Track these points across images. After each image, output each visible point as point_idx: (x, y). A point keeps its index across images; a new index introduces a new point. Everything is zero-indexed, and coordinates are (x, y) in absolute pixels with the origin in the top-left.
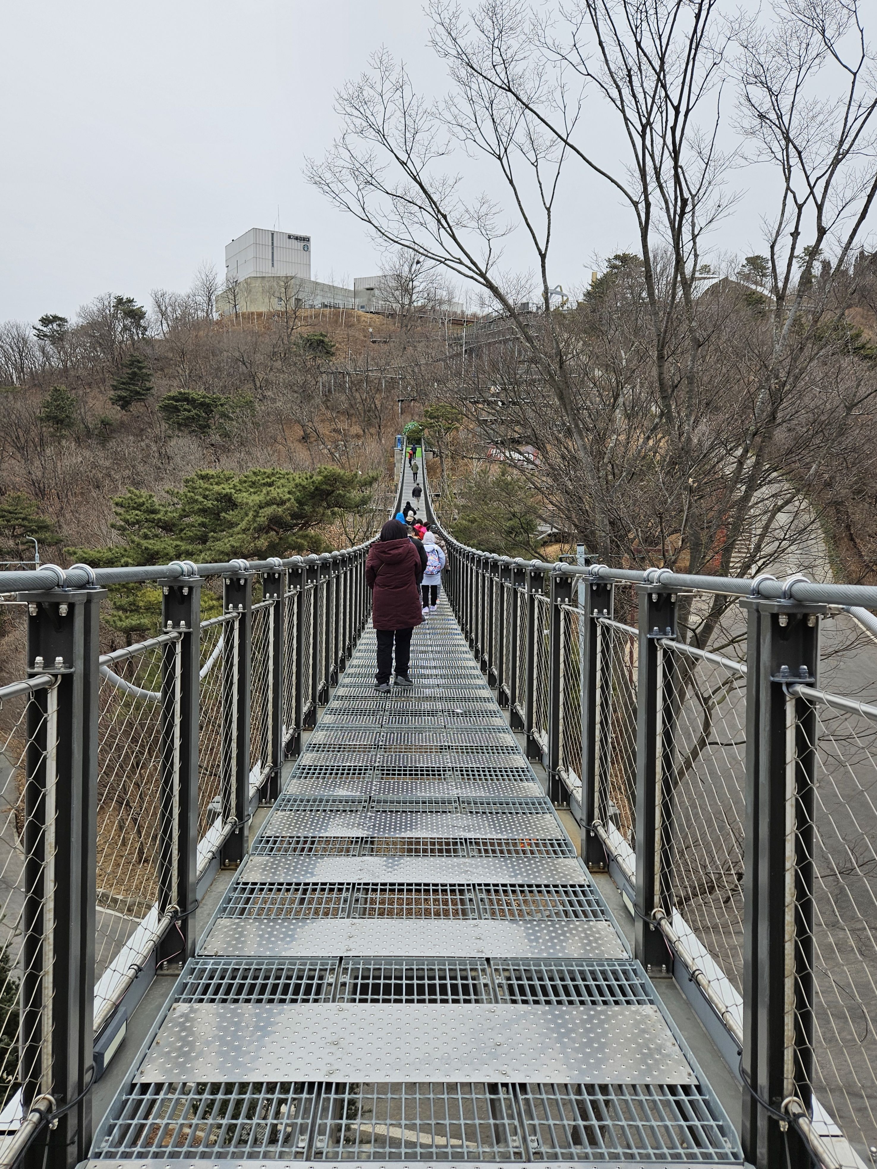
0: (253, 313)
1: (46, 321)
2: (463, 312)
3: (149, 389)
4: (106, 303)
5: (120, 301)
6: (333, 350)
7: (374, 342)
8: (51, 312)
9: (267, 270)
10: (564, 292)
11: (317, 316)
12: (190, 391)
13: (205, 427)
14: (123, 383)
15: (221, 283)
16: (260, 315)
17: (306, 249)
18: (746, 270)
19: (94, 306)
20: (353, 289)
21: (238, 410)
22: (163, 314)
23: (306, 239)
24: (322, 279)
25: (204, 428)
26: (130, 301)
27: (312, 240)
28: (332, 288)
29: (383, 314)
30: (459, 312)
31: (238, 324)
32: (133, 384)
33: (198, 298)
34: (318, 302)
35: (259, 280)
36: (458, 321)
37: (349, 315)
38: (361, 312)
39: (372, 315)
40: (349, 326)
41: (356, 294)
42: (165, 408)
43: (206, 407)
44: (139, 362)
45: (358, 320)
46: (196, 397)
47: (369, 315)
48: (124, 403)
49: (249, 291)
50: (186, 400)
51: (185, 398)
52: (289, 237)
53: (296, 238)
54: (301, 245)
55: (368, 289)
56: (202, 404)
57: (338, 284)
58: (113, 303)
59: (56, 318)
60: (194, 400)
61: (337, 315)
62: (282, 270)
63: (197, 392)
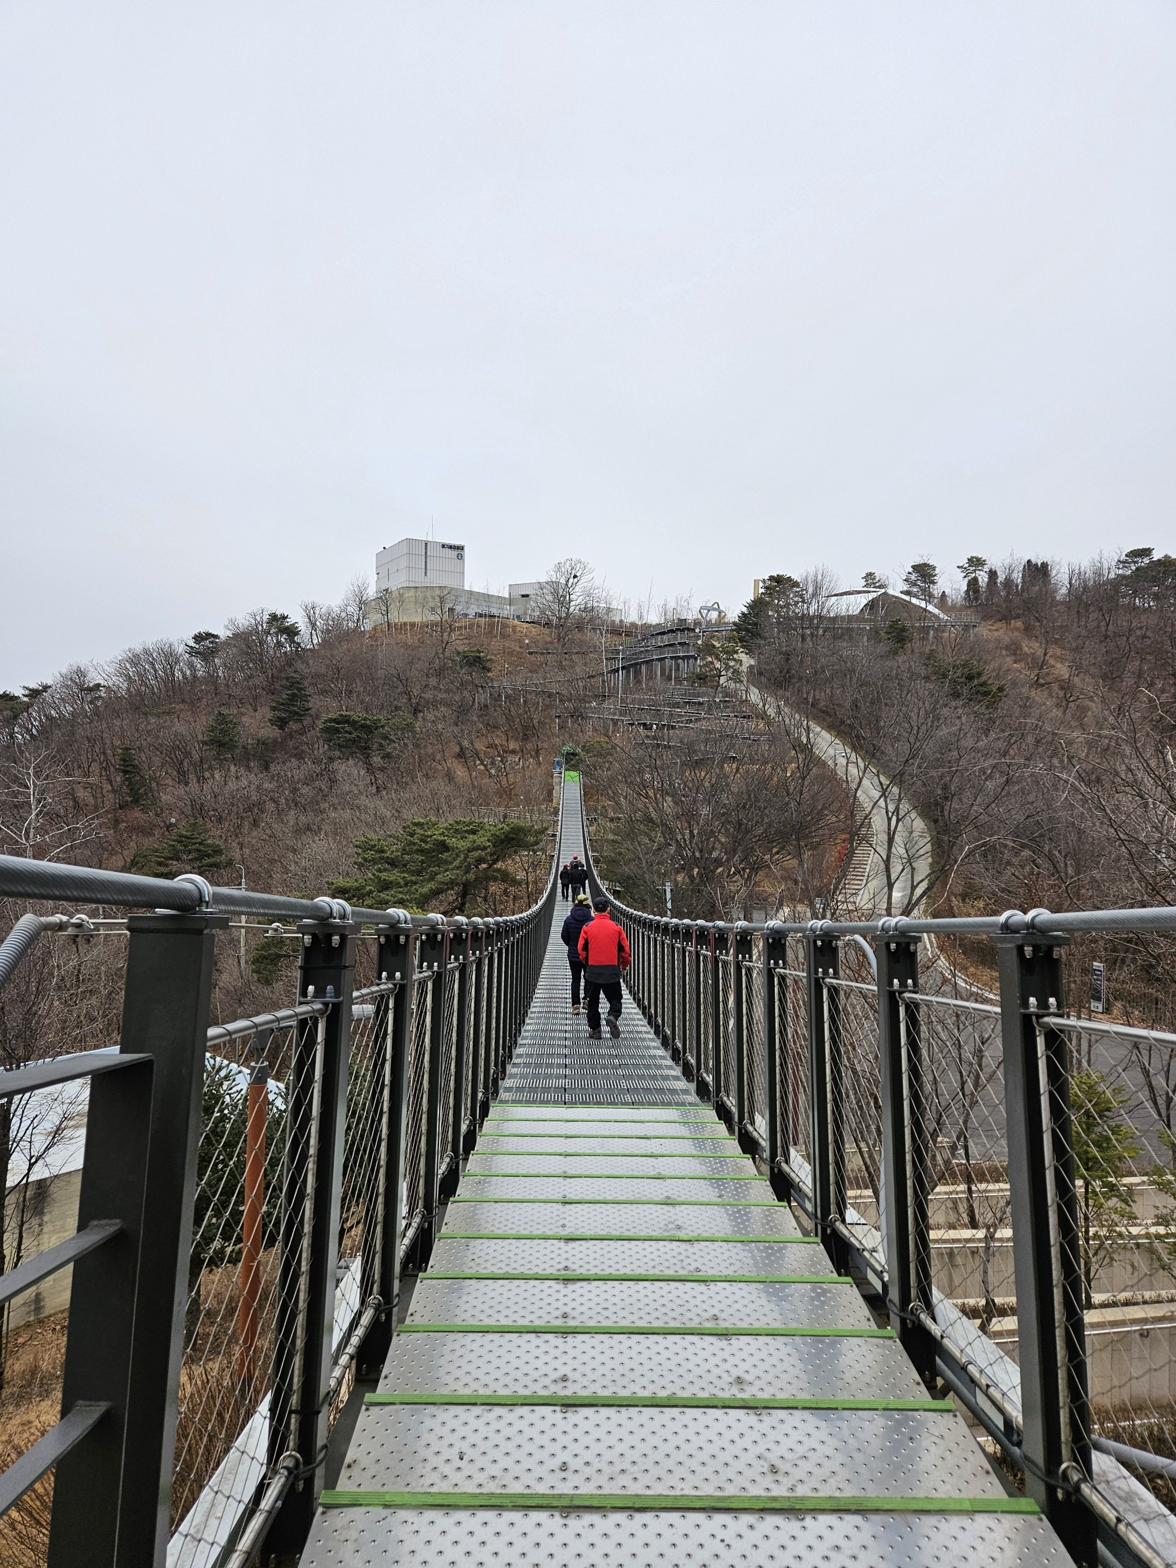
0: (405, 624)
1: (198, 638)
2: (621, 621)
3: (308, 710)
4: (258, 618)
5: (274, 618)
6: (488, 664)
7: (530, 653)
8: (203, 630)
9: (419, 580)
10: (722, 608)
11: (471, 626)
12: (352, 713)
13: (366, 748)
14: (283, 704)
15: (371, 592)
16: (413, 625)
17: (460, 557)
18: (913, 577)
19: (244, 621)
20: (507, 596)
21: (399, 733)
22: (313, 625)
23: (461, 548)
24: (479, 588)
25: (365, 750)
26: (284, 618)
27: (466, 549)
28: (488, 597)
29: (539, 624)
30: (617, 620)
31: (391, 634)
32: (293, 705)
33: (350, 609)
34: (472, 612)
35: (413, 591)
36: (618, 630)
37: (505, 626)
38: (516, 622)
39: (528, 625)
40: (504, 636)
41: (511, 601)
42: (326, 730)
43: (368, 729)
44: (298, 683)
45: (514, 631)
46: (357, 719)
47: (525, 625)
48: (281, 723)
49: (402, 602)
50: (347, 721)
51: (346, 720)
52: (443, 546)
53: (450, 547)
54: (455, 553)
55: (523, 596)
56: (363, 726)
57: (493, 592)
58: (266, 617)
59: (209, 635)
60: (354, 722)
61: (491, 626)
62: (435, 580)
63: (358, 714)
